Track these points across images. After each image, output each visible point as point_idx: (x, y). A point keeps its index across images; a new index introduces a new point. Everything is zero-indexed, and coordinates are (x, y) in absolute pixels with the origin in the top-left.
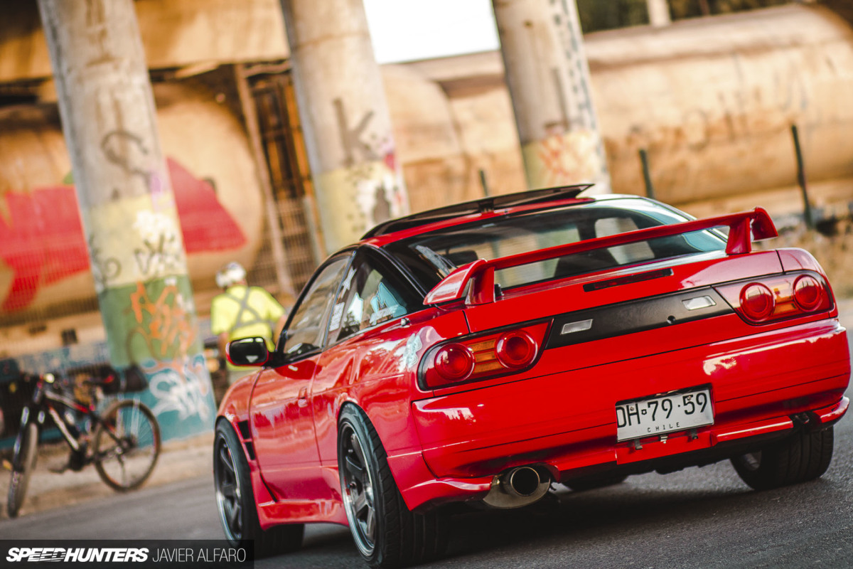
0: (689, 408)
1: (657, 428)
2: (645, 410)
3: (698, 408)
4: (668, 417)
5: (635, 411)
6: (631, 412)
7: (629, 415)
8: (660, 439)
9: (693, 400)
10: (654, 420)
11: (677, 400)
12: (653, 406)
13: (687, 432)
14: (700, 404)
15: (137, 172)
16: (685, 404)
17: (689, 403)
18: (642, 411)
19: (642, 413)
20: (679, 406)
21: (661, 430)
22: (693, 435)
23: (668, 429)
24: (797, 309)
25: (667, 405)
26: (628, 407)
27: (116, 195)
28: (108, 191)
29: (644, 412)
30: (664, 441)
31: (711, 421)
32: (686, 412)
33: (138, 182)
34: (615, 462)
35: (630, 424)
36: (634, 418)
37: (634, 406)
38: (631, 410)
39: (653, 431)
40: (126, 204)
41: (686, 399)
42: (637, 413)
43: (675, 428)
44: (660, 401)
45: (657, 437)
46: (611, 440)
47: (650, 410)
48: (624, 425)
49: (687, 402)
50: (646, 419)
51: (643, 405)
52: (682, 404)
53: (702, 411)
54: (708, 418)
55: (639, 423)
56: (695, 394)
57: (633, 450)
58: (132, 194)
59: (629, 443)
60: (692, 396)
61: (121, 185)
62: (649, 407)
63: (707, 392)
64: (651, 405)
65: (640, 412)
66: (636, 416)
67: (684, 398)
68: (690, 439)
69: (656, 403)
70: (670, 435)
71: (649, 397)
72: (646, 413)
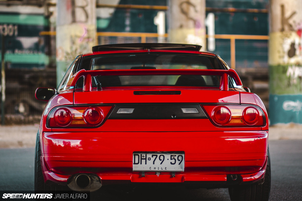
0: (173, 161)
1: (155, 168)
2: (150, 158)
3: (178, 162)
4: (161, 164)
5: (145, 158)
6: (142, 158)
7: (141, 159)
8: (156, 174)
9: (176, 158)
10: (154, 164)
11: (168, 156)
12: (154, 157)
13: (170, 173)
14: (179, 160)
15: (191, 19)
16: (171, 159)
17: (173, 159)
18: (149, 158)
19: (148, 159)
20: (168, 159)
21: (157, 170)
22: (173, 175)
23: (160, 170)
24: (243, 123)
25: (162, 158)
26: (141, 155)
27: (181, 27)
28: (178, 24)
29: (149, 159)
30: (158, 175)
31: (183, 170)
32: (171, 163)
33: (191, 23)
34: (130, 180)
35: (141, 164)
36: (144, 161)
37: (145, 155)
38: (143, 157)
39: (152, 169)
40: (185, 31)
41: (172, 157)
42: (146, 159)
43: (164, 170)
44: (159, 155)
45: (154, 173)
46: (130, 169)
47: (153, 159)
48: (138, 163)
49: (172, 158)
50: (150, 163)
51: (149, 156)
52: (170, 158)
53: (179, 164)
54: (182, 168)
55: (146, 164)
56: (177, 155)
57: (140, 177)
58: (188, 27)
59: (139, 173)
60: (175, 156)
61: (184, 23)
62: (152, 157)
63: (183, 155)
64: (153, 156)
65: (147, 159)
66: (145, 160)
67: (171, 156)
68: (171, 177)
69: (157, 156)
70: (162, 173)
71: (154, 152)
72: (150, 160)
